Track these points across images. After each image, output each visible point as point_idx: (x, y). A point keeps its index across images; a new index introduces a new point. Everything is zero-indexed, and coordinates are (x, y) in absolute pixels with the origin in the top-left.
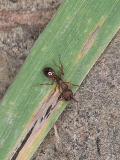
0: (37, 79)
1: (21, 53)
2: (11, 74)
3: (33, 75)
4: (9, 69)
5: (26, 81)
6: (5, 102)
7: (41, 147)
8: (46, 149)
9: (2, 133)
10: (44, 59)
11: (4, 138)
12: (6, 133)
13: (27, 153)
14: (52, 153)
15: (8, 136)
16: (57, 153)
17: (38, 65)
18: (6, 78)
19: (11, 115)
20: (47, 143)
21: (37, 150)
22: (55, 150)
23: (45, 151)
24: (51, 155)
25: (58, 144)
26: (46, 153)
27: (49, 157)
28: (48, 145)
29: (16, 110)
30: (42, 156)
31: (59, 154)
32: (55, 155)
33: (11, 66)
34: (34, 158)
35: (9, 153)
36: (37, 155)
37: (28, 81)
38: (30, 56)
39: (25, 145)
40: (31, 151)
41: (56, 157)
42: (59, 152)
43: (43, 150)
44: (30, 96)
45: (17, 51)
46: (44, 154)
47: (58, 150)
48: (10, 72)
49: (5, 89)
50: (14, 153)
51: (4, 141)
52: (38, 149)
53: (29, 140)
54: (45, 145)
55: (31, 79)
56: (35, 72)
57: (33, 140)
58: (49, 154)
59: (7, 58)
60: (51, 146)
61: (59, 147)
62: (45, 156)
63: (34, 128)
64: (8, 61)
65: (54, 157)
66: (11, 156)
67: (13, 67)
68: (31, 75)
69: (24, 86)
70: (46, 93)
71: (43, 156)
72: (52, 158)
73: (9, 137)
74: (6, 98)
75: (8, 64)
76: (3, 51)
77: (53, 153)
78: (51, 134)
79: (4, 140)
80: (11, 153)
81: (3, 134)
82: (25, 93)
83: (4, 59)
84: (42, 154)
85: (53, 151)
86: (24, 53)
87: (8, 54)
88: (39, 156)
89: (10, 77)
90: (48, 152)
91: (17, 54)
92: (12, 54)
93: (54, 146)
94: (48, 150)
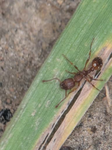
0: (87, 33)
1: (67, 5)
2: (55, 29)
3: (83, 29)
4: (54, 23)
5: (75, 36)
6: (51, 58)
7: (89, 111)
8: (95, 113)
9: (47, 94)
10: (95, 11)
11: (49, 100)
12: (52, 93)
13: (75, 116)
14: (102, 117)
15: (53, 97)
16: (108, 118)
17: (89, 18)
18: (49, 33)
19: (58, 73)
20: (96, 107)
21: (85, 115)
22: (106, 113)
23: (94, 115)
24: (101, 120)
25: (110, 107)
26: (95, 118)
27: (99, 122)
28: (97, 108)
29: (64, 67)
30: (90, 120)
31: (110, 118)
32: (106, 120)
33: (56, 20)
34: (81, 123)
35: (55, 116)
36: (85, 119)
37: (76, 36)
38: (80, 7)
39: (72, 108)
40: (78, 114)
41: (107, 121)
42: (110, 116)
43: (91, 115)
44: (79, 52)
45: (63, 3)
46: (93, 118)
47: (110, 114)
48: (55, 26)
49: (48, 45)
50: (60, 116)
51: (49, 103)
52: (86, 113)
53: (77, 103)
54: (93, 109)
55: (81, 34)
56: (85, 25)
57: (82, 103)
58: (99, 118)
59: (51, 10)
60: (101, 109)
61: (110, 110)
62: (94, 121)
63: (83, 89)
64: (52, 13)
65: (105, 121)
66: (57, 120)
67: (58, 21)
68: (81, 29)
69: (73, 41)
70: (96, 49)
71: (92, 120)
72: (102, 123)
73: (55, 98)
74: (52, 54)
75: (52, 17)
76: (46, 3)
77: (104, 117)
78: (101, 97)
79: (49, 101)
80: (57, 117)
81: (49, 94)
82: (73, 49)
83: (48, 12)
84: (90, 118)
85: (103, 115)
86: (71, 5)
87: (53, 6)
88: (87, 121)
89: (54, 32)
90: (97, 116)
91: (62, 7)
92: (57, 6)
93: (104, 110)
94: (97, 114)
